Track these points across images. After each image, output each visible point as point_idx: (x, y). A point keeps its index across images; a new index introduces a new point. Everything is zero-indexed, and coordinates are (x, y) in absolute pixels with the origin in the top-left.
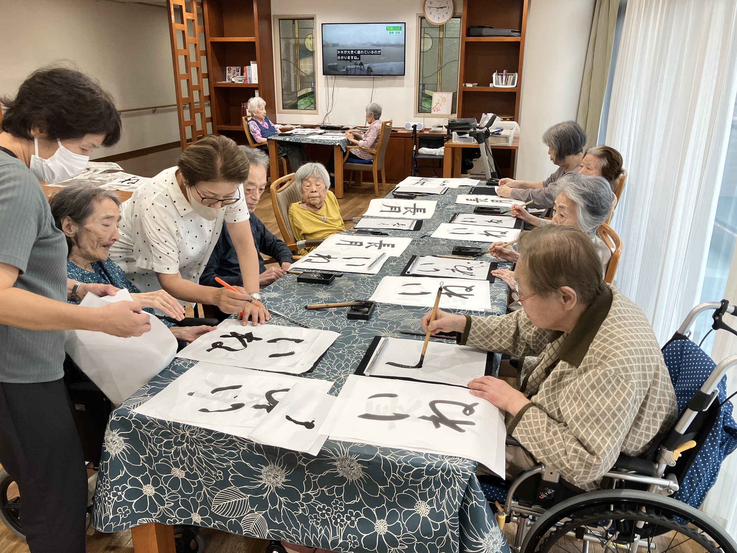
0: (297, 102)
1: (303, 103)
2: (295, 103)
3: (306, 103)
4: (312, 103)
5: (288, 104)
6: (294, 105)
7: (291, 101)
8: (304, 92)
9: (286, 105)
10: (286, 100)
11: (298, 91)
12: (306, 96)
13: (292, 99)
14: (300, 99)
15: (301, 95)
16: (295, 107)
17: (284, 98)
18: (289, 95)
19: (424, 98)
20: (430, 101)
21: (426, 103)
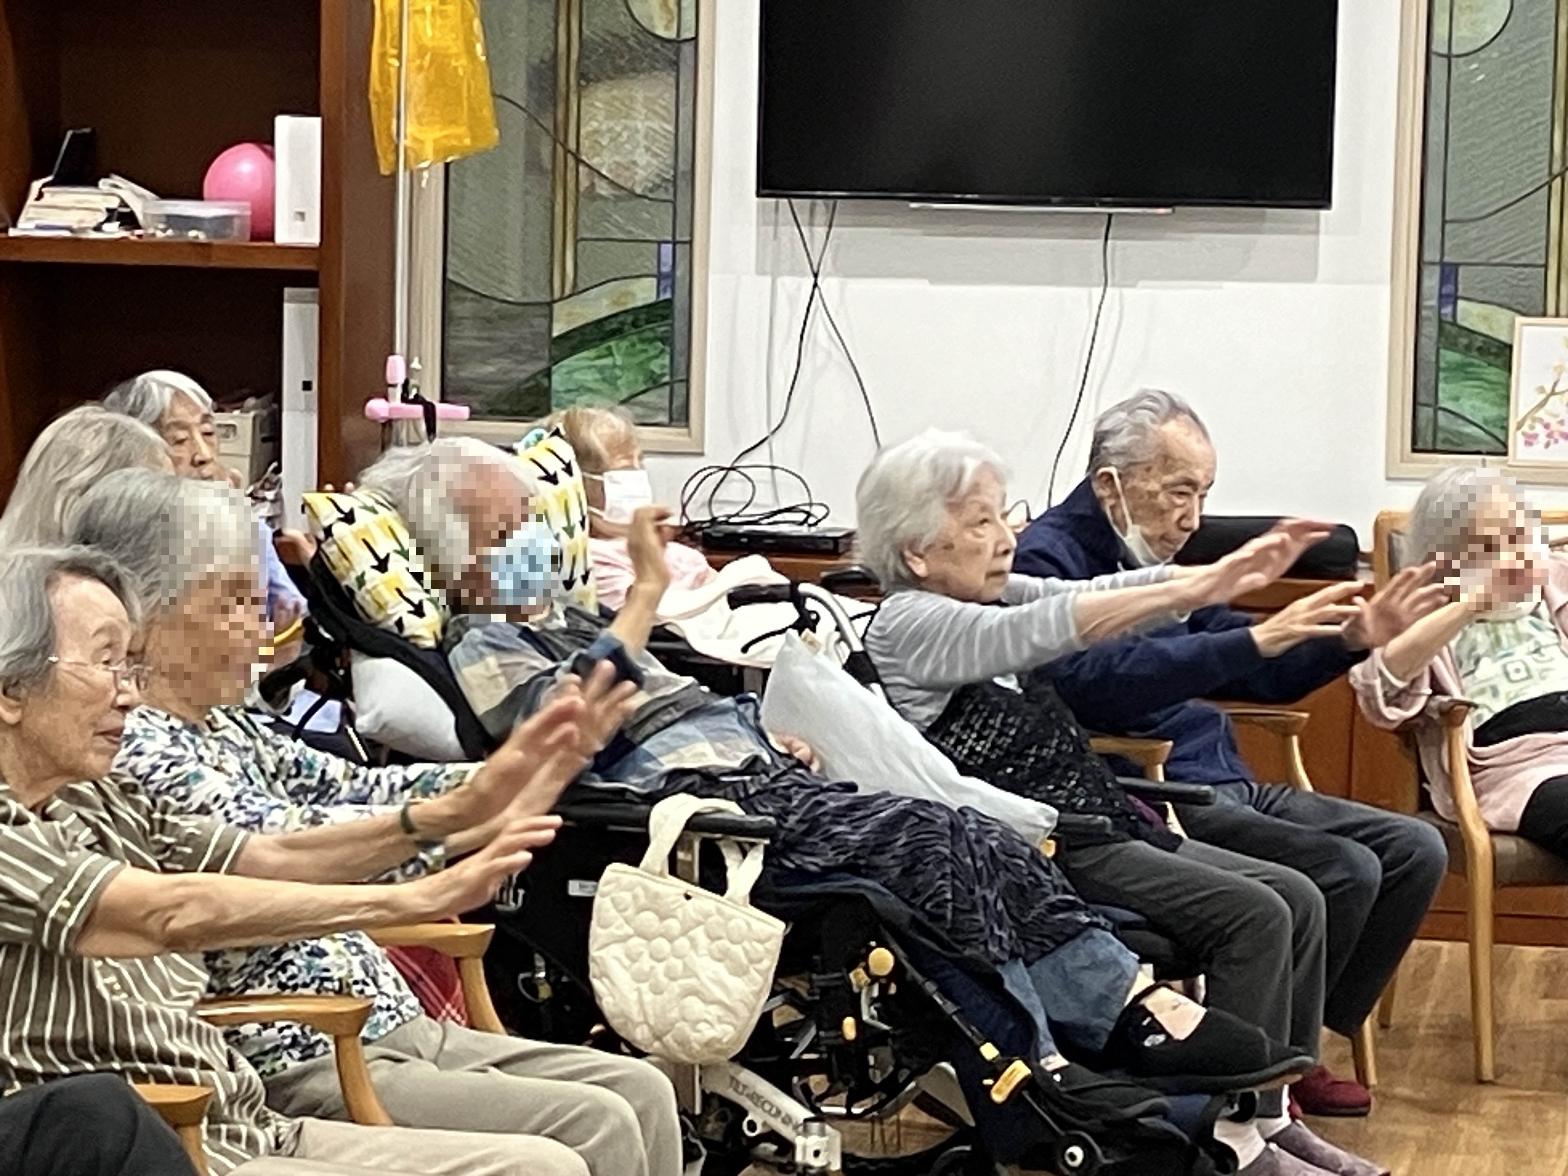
0: (548, 373)
1: (589, 378)
2: (533, 377)
3: (612, 380)
4: (654, 382)
5: (481, 380)
6: (528, 391)
7: (505, 363)
8: (605, 302)
9: (464, 391)
10: (465, 355)
11: (557, 295)
12: (618, 333)
13: (512, 351)
14: (574, 351)
15: (581, 322)
16: (529, 401)
17: (453, 344)
18: (486, 322)
19: (1450, 357)
20: (1493, 374)
21: (1466, 388)
